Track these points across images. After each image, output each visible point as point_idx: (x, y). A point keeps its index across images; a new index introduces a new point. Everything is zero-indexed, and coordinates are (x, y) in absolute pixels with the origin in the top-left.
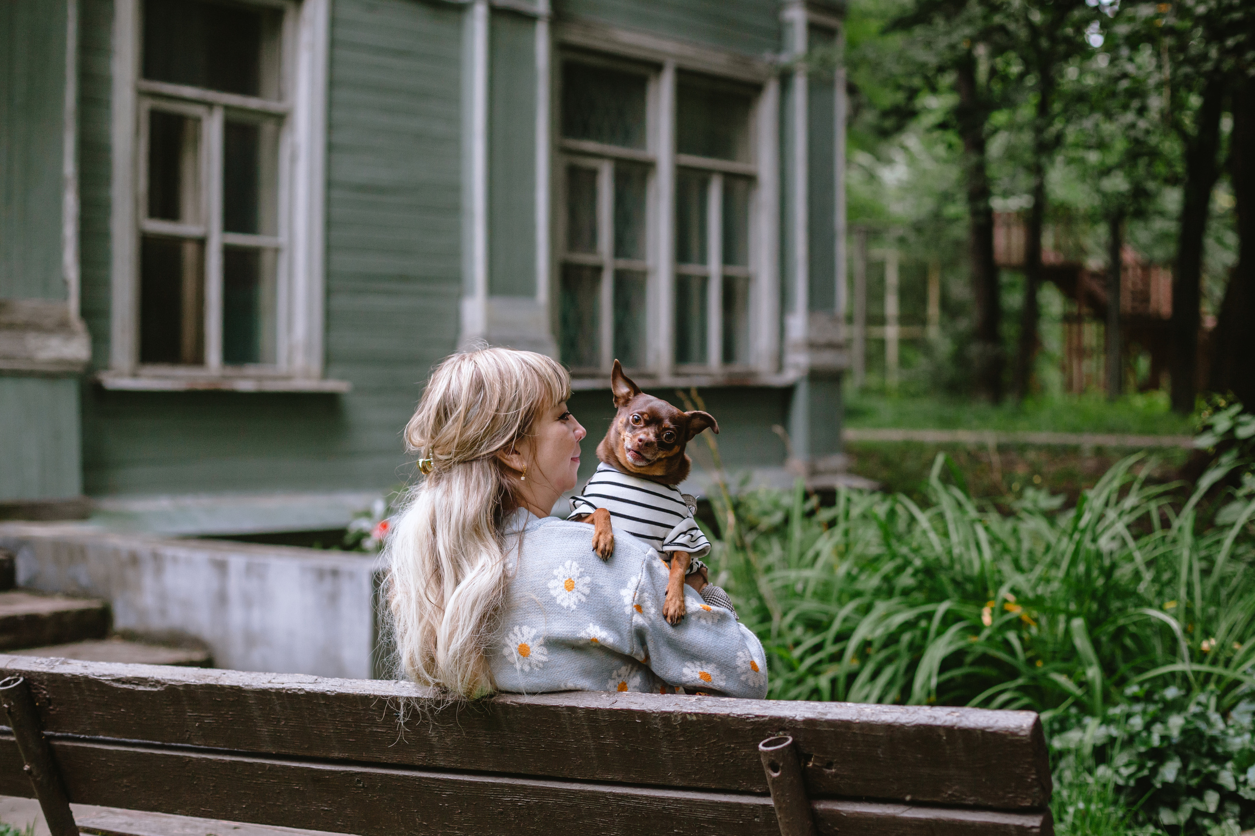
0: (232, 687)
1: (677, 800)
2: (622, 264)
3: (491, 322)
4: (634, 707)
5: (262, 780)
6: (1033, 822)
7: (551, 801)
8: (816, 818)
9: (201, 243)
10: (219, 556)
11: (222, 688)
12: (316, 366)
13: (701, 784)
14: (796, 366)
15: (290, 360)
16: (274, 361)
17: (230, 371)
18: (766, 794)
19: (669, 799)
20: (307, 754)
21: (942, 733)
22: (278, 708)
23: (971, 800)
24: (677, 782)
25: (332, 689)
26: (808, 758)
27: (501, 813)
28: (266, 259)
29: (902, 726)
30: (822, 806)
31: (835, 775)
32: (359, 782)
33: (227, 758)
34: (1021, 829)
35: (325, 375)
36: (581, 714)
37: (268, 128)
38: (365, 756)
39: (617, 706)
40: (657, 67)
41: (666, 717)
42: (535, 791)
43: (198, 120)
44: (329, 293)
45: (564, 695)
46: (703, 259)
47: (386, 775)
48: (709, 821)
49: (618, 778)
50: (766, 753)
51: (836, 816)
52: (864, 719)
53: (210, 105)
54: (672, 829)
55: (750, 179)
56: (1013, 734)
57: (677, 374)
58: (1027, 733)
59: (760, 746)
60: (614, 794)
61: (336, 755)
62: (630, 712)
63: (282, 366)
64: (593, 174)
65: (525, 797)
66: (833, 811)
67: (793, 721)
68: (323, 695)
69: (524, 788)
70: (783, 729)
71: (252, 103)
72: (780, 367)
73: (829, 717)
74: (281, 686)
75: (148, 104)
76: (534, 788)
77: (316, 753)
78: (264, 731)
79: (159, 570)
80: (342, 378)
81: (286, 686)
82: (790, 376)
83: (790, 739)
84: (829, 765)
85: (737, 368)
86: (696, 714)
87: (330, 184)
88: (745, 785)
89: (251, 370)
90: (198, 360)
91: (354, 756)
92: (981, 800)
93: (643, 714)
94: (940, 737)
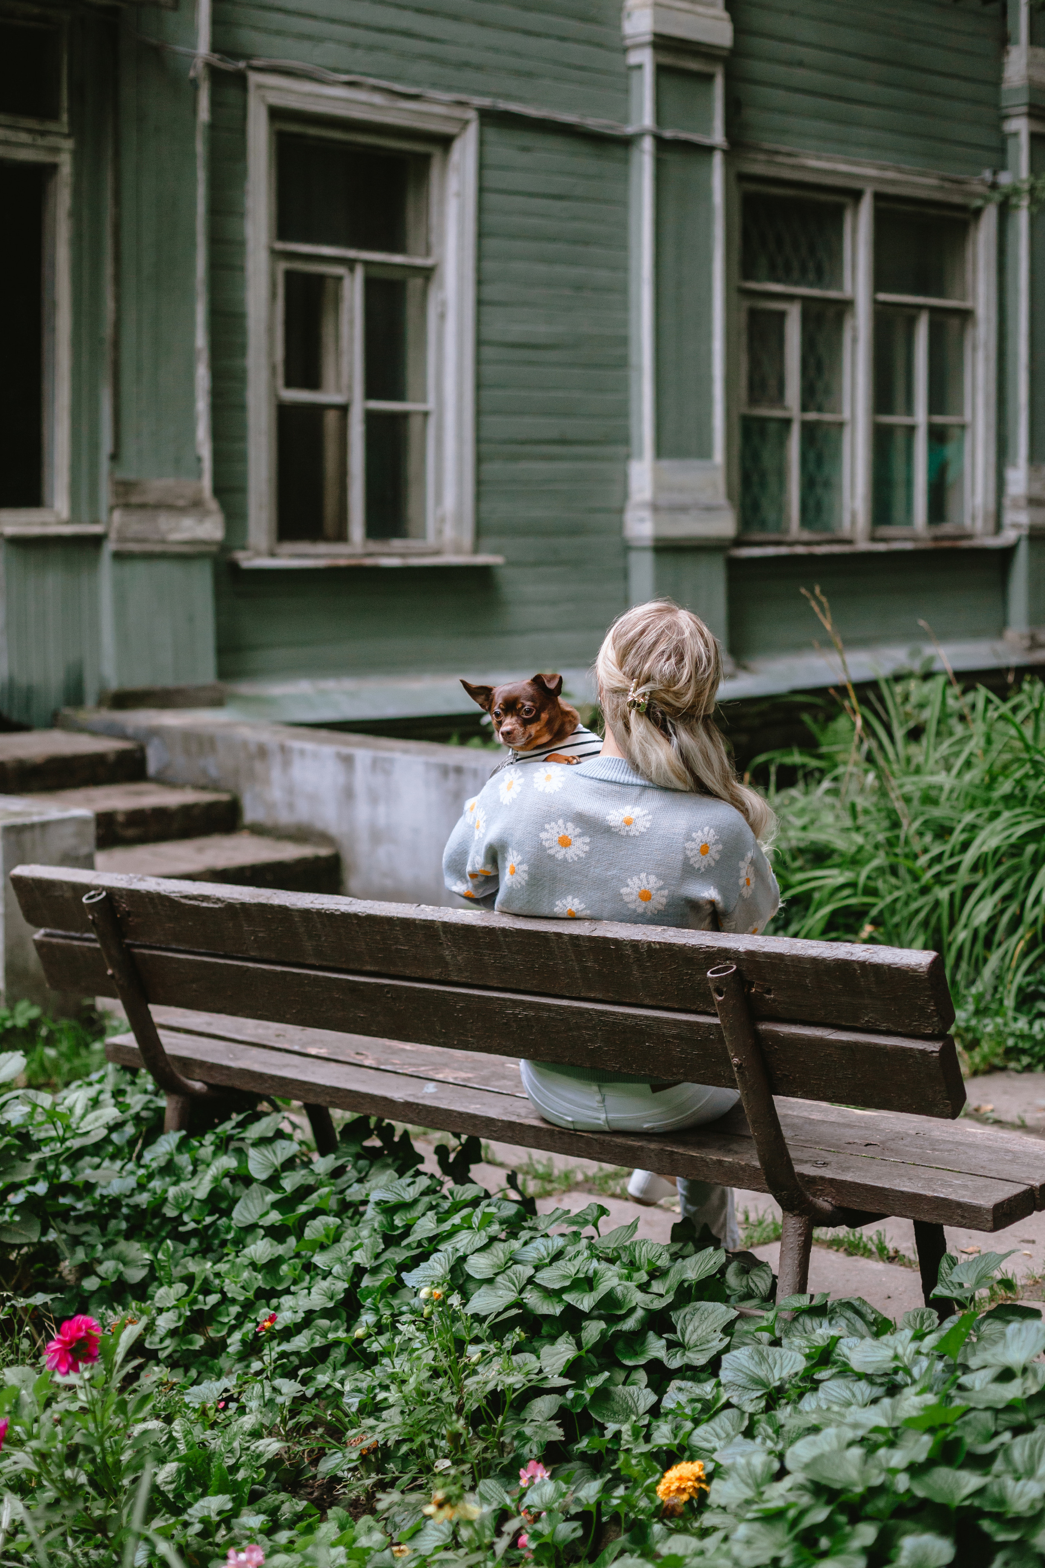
0: (280, 906)
1: (646, 1017)
2: (812, 416)
3: (659, 486)
4: (609, 935)
5: (307, 989)
6: (933, 1047)
7: (545, 1014)
8: (757, 1036)
9: (344, 410)
10: (345, 750)
11: (272, 907)
12: (467, 539)
13: (666, 1004)
14: (1015, 526)
15: (440, 532)
16: (422, 536)
17: (374, 546)
18: (715, 1015)
19: (640, 1016)
20: (344, 966)
21: (856, 966)
22: (319, 926)
23: (884, 1027)
24: (647, 1001)
25: (363, 910)
26: (751, 984)
27: (506, 1024)
28: (415, 424)
29: (824, 959)
30: (764, 1027)
31: (774, 1000)
32: (388, 992)
33: (279, 968)
34: (923, 1052)
35: (476, 550)
36: (566, 939)
37: (414, 284)
38: (392, 970)
39: (595, 934)
40: (856, 195)
41: (635, 945)
42: (531, 1005)
43: (339, 279)
44: (479, 459)
45: (555, 922)
46: (909, 409)
47: (410, 987)
48: (673, 1036)
49: (600, 996)
50: (712, 979)
51: (775, 1035)
52: (794, 952)
53: (350, 264)
54: (644, 1042)
55: (966, 315)
56: (915, 971)
57: (874, 539)
58: (925, 969)
59: (709, 974)
60: (596, 1010)
61: (368, 968)
62: (606, 940)
63: (431, 539)
64: (781, 316)
65: (524, 1010)
66: (772, 1031)
67: (737, 952)
68: (356, 916)
69: (522, 1002)
70: (728, 959)
71: (398, 259)
72: (998, 527)
73: (766, 950)
74: (320, 907)
75: (283, 266)
76: (531, 1003)
77: (352, 966)
78: (308, 945)
79: (287, 764)
80: (496, 551)
81: (325, 906)
82: (1009, 536)
83: (735, 967)
84: (769, 992)
85: (947, 528)
86: (659, 943)
87: (480, 342)
88: (702, 1007)
89: (397, 544)
90: (341, 535)
91: (384, 970)
92: (892, 1027)
93: (615, 941)
94: (855, 970)
